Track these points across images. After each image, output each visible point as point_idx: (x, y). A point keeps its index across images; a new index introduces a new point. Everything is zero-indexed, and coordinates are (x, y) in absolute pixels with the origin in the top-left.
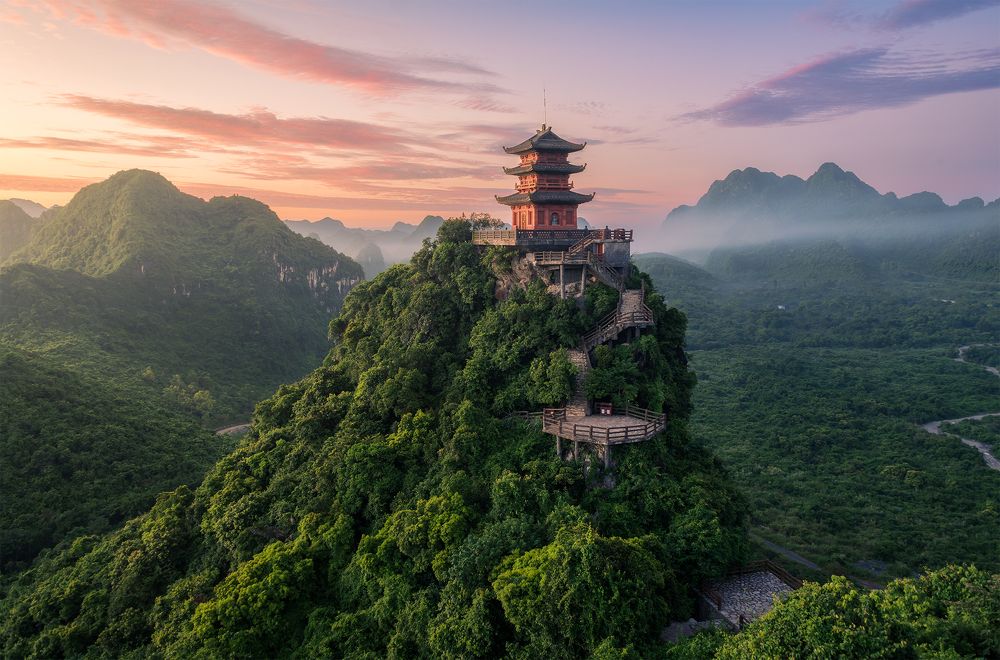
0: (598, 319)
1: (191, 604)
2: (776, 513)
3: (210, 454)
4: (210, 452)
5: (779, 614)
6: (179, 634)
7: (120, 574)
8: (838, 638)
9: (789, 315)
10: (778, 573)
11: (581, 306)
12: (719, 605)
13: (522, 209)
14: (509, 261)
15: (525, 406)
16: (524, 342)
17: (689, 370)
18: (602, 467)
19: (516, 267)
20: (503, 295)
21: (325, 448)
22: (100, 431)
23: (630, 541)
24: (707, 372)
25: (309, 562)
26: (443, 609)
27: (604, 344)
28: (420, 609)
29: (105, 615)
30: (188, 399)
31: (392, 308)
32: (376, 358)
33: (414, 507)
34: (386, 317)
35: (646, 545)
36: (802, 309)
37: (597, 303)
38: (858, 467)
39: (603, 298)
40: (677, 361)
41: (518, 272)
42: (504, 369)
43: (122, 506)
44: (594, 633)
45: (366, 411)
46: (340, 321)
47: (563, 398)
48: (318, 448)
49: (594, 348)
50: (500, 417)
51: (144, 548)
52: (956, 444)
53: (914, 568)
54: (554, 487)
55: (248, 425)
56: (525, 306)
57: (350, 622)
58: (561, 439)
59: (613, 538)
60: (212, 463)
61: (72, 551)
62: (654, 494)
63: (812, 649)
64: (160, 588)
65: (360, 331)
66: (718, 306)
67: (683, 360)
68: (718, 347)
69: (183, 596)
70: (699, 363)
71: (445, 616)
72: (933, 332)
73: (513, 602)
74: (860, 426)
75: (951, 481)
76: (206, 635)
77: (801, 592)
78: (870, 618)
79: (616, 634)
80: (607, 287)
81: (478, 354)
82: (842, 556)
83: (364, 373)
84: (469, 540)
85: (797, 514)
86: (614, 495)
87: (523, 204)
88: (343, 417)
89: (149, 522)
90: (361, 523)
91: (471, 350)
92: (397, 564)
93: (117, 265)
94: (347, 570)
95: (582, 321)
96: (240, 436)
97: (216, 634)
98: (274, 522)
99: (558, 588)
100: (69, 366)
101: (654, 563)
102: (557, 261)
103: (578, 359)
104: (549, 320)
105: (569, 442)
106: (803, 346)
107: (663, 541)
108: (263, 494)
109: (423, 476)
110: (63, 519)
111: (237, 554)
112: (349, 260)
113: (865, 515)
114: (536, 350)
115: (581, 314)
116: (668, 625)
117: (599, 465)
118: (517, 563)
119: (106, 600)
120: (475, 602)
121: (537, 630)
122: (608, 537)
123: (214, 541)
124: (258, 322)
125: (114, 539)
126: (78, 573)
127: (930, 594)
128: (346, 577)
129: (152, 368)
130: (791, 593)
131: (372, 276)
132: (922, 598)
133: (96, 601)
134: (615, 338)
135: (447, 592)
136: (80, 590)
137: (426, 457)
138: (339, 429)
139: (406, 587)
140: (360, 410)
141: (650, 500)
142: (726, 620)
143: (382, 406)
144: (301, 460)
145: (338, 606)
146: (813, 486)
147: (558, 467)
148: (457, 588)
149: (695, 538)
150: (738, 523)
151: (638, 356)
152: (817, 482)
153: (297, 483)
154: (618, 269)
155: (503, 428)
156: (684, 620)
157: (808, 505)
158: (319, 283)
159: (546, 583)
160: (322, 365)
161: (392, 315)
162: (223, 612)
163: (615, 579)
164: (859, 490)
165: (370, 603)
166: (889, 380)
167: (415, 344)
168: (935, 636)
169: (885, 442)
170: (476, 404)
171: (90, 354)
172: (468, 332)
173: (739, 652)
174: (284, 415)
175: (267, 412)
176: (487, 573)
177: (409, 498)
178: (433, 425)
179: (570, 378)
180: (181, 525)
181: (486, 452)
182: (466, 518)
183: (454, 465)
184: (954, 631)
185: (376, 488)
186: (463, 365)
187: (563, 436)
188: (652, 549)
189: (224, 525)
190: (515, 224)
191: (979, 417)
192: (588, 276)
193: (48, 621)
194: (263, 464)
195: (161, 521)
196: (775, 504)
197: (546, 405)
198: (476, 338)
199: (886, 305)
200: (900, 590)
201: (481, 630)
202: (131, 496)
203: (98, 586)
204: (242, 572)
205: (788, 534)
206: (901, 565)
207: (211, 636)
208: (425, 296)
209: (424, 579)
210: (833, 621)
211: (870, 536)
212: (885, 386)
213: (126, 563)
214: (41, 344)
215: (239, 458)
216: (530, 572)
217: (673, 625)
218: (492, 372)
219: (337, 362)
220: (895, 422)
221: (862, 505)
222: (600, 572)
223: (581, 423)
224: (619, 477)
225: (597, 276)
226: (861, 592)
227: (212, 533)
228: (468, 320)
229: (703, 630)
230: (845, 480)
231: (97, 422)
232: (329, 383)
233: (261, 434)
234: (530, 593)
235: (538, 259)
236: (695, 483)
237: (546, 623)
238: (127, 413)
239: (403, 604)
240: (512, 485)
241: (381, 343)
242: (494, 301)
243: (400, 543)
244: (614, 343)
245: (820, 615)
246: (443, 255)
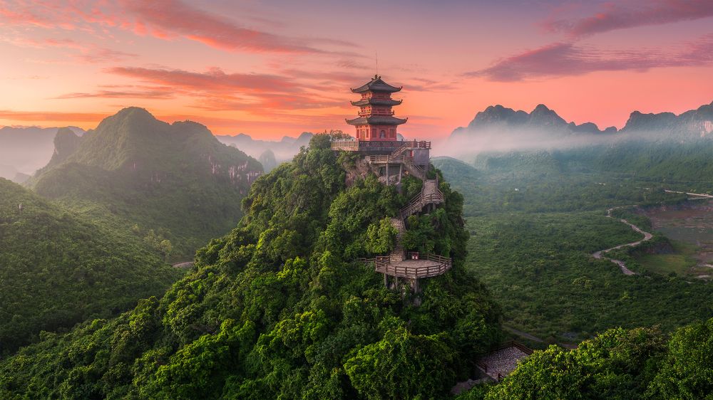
0: (409, 198)
1: (155, 365)
2: (518, 313)
3: (170, 279)
4: (169, 277)
5: (521, 371)
6: (148, 381)
7: (116, 342)
8: (554, 379)
9: (521, 194)
10: (520, 347)
11: (399, 190)
12: (486, 369)
13: (363, 128)
14: (354, 161)
15: (364, 255)
16: (363, 213)
17: (465, 229)
18: (413, 292)
19: (359, 164)
20: (350, 183)
21: (238, 279)
22: (109, 260)
23: (431, 337)
24: (475, 230)
25: (227, 348)
26: (312, 380)
27: (413, 214)
28: (297, 380)
29: (107, 364)
30: (157, 245)
31: (280, 191)
32: (271, 223)
33: (293, 318)
34: (277, 197)
35: (441, 339)
36: (528, 190)
37: (409, 189)
38: (560, 281)
39: (413, 185)
40: (458, 225)
41: (360, 168)
42: (351, 231)
43: (119, 305)
44: (409, 393)
45: (264, 257)
46: (248, 199)
47: (389, 250)
48: (233, 279)
49: (407, 217)
50: (349, 262)
51: (130, 330)
52: (609, 263)
53: (592, 334)
54: (382, 305)
55: (192, 263)
56: (364, 190)
57: (251, 386)
58: (387, 275)
59: (420, 336)
60: (170, 284)
61: (92, 326)
62: (445, 307)
63: (540, 388)
64: (138, 353)
65: (261, 206)
66: (481, 189)
67: (461, 223)
68: (481, 214)
69: (151, 360)
70: (471, 225)
71: (313, 384)
72: (596, 201)
73: (357, 376)
74: (561, 257)
75: (607, 284)
76: (164, 384)
77: (533, 356)
78: (571, 365)
79: (423, 392)
80: (415, 178)
81: (334, 221)
82: (554, 332)
83: (263, 233)
84: (329, 339)
85: (529, 312)
86: (420, 310)
87: (363, 125)
88: (249, 260)
89: (133, 316)
90: (260, 326)
91: (330, 218)
92: (282, 352)
93: (121, 163)
94: (250, 354)
95: (400, 200)
96: (186, 269)
97: (170, 384)
98: (206, 323)
99: (386, 367)
100: (95, 222)
101: (446, 348)
102: (384, 161)
103: (397, 225)
104: (379, 199)
105: (392, 277)
106: (530, 212)
107: (451, 335)
108: (199, 306)
109: (299, 299)
110: (88, 308)
111: (183, 339)
112: (254, 160)
113: (565, 308)
114: (371, 218)
115: (400, 195)
116: (455, 384)
117: (411, 291)
118: (360, 353)
119: (108, 356)
120: (332, 376)
121: (372, 393)
122: (417, 335)
123: (170, 330)
124: (199, 199)
125: (114, 323)
126: (94, 339)
127: (600, 346)
128: (249, 358)
129: (138, 225)
130: (527, 358)
131: (269, 170)
132: (596, 349)
133: (103, 355)
134: (421, 210)
135: (314, 370)
136: (95, 348)
137: (301, 287)
138: (247, 268)
139: (287, 366)
140: (259, 257)
141: (443, 311)
142: (490, 378)
143: (274, 252)
144: (223, 286)
145: (244, 375)
146: (537, 294)
147: (385, 293)
148: (320, 367)
149: (471, 332)
150: (496, 320)
151: (435, 222)
152: (539, 292)
153: (220, 300)
154: (422, 166)
155: (350, 269)
156: (465, 380)
157: (535, 306)
158: (235, 175)
159: (378, 364)
160: (236, 227)
161: (281, 196)
162: (174, 372)
163: (422, 360)
164: (561, 294)
165: (265, 375)
166: (575, 230)
167: (295, 214)
168: (604, 368)
169: (574, 265)
170: (333, 253)
171: (105, 215)
172: (328, 207)
173: (498, 396)
174: (213, 258)
175: (203, 255)
176: (340, 359)
177: (290, 312)
178: (306, 267)
179: (392, 237)
180: (151, 319)
181: (339, 284)
182: (327, 325)
183: (319, 292)
184: (613, 363)
185: (270, 305)
186: (325, 228)
187: (388, 273)
188: (445, 341)
189: (176, 322)
190: (358, 137)
191: (618, 247)
192: (404, 171)
193: (77, 362)
194: (200, 287)
195: (140, 315)
196: (517, 307)
197: (378, 254)
198: (333, 211)
199: (572, 187)
200: (585, 347)
201: (336, 393)
202: (124, 299)
203: (105, 347)
204: (186, 350)
205: (524, 324)
206: (585, 333)
207: (166, 385)
208: (301, 183)
209: (300, 362)
210: (551, 370)
211: (568, 320)
212: (573, 233)
213: (120, 337)
214: (80, 208)
215: (186, 282)
216: (368, 358)
217: (458, 384)
218: (343, 233)
219: (246, 225)
220: (578, 253)
221: (563, 302)
222: (413, 356)
223: (399, 265)
224: (424, 298)
225: (409, 171)
226: (565, 351)
227: (169, 326)
228: (328, 199)
229: (476, 385)
230: (554, 289)
231: (108, 255)
232: (241, 239)
233: (199, 269)
234: (368, 371)
235: (372, 159)
236: (469, 299)
237: (378, 388)
238: (124, 250)
239: (286, 377)
240: (356, 305)
241: (273, 213)
242: (345, 187)
243: (284, 339)
244: (420, 214)
245: (544, 368)
246: (312, 157)
